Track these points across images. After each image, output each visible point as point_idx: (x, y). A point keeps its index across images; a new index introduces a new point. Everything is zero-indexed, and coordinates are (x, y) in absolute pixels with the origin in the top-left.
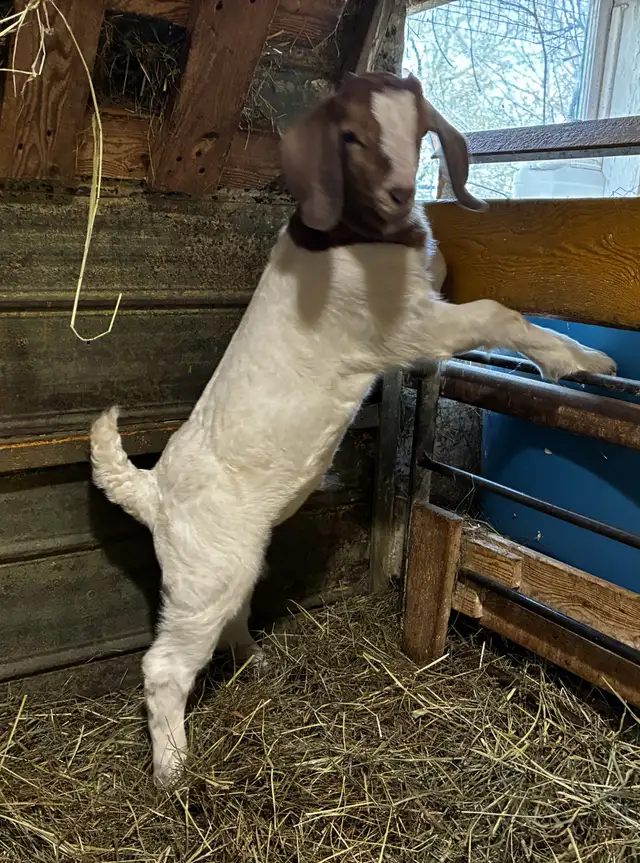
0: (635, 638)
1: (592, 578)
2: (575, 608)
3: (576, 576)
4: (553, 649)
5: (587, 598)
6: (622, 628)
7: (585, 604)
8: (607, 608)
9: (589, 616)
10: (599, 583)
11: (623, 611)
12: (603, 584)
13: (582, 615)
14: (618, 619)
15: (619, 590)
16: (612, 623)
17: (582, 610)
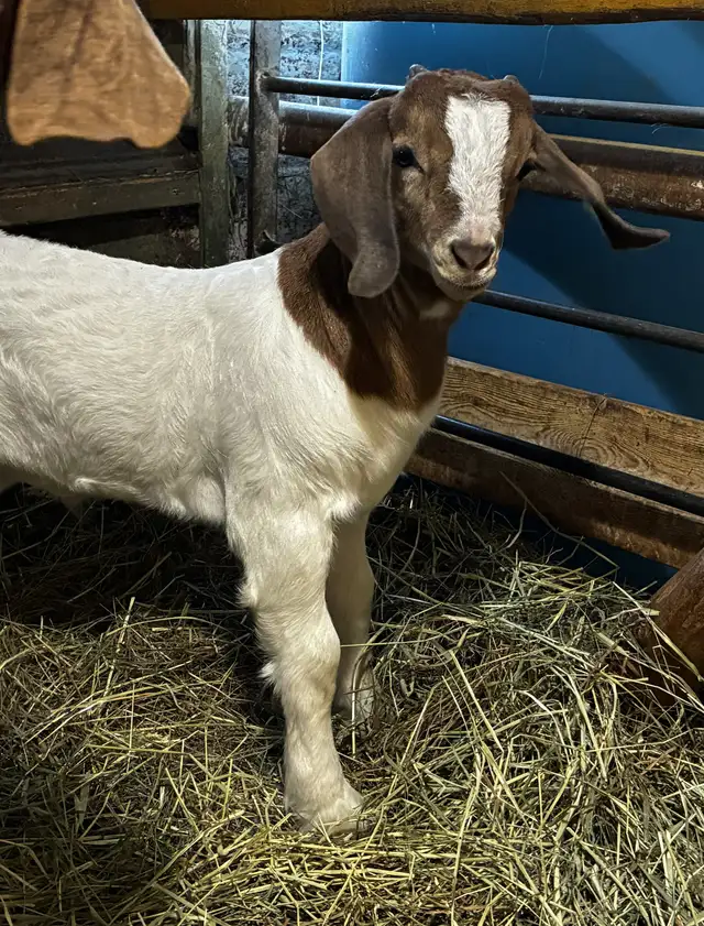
0: (537, 434)
1: (484, 369)
2: (465, 409)
3: (463, 369)
4: (442, 467)
5: (479, 395)
6: (522, 425)
7: (477, 403)
8: (502, 402)
9: (482, 417)
10: (493, 373)
11: (521, 403)
12: (496, 373)
13: (474, 417)
14: (518, 414)
15: (515, 377)
16: (510, 421)
17: (473, 411)
